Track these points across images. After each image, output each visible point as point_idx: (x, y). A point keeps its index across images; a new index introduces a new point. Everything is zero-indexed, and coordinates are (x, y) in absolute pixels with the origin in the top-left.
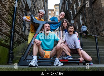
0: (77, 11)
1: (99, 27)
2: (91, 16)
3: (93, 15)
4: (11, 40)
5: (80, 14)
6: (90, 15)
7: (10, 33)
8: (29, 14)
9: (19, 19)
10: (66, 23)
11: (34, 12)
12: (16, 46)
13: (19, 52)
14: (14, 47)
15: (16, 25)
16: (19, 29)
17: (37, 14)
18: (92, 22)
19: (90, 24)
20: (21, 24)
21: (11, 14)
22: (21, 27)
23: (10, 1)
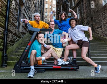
0: (74, 3)
1: (95, 23)
2: (88, 11)
4: (4, 42)
5: (78, 8)
6: (88, 10)
7: (3, 35)
9: (13, 18)
11: (29, 6)
12: (10, 47)
13: (13, 52)
14: (7, 48)
15: (10, 25)
16: (13, 28)
17: (32, 7)
18: (88, 18)
19: (87, 19)
20: (14, 22)
21: (4, 14)
22: (14, 25)
23: (2, 1)
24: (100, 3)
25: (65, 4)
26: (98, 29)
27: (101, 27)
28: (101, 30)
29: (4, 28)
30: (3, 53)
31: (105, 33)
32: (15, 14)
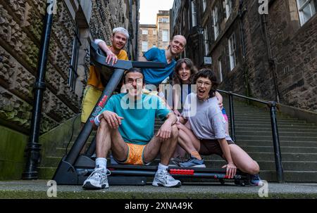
0: (220, 29)
1: (280, 76)
2: (259, 45)
3: (265, 42)
4: (33, 111)
5: (228, 39)
6: (258, 43)
7: (32, 92)
8: (86, 36)
9: (59, 52)
10: (188, 71)
11: (101, 32)
12: (48, 128)
13: (55, 145)
14: (42, 130)
15: (50, 70)
16: (59, 80)
18: (261, 63)
19: (258, 67)
20: (62, 65)
21: (35, 38)
22: (63, 74)
23: (33, 2)
24: (292, 19)
25: (194, 35)
26: (292, 92)
27: (300, 83)
28: (302, 91)
29: (36, 73)
30: (30, 140)
31: (315, 101)
32: (65, 46)
